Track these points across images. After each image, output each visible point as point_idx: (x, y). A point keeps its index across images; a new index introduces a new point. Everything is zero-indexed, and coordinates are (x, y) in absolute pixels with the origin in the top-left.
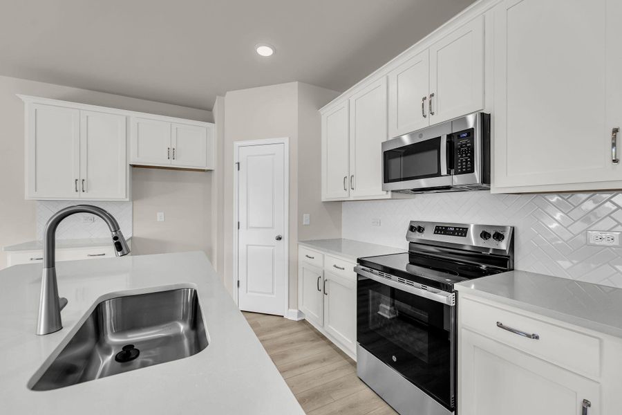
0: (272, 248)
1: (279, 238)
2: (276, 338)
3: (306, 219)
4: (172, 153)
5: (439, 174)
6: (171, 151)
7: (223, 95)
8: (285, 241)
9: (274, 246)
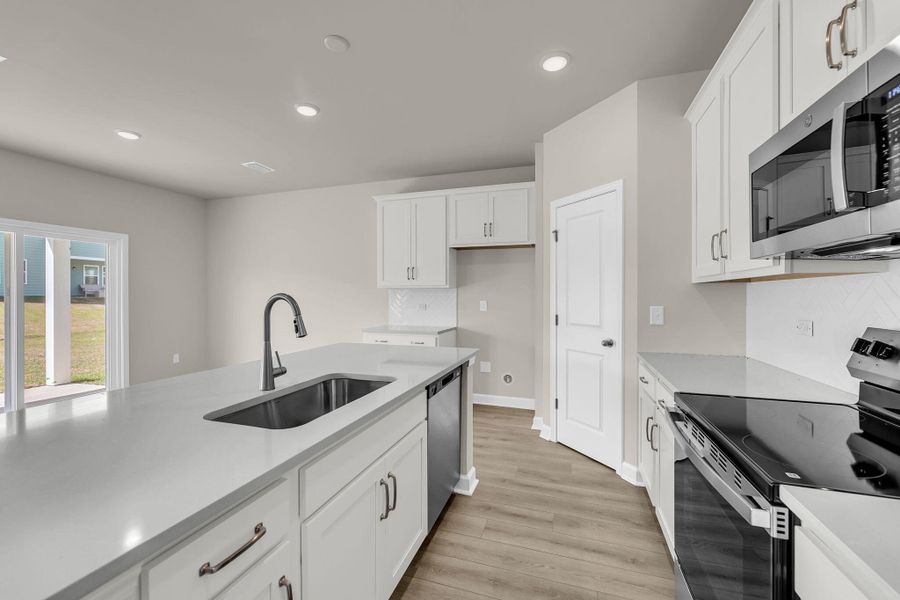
0: (601, 358)
1: (609, 344)
2: (581, 496)
3: (656, 315)
4: (489, 229)
5: (831, 214)
6: (488, 226)
7: (541, 140)
8: (618, 348)
9: (602, 356)
